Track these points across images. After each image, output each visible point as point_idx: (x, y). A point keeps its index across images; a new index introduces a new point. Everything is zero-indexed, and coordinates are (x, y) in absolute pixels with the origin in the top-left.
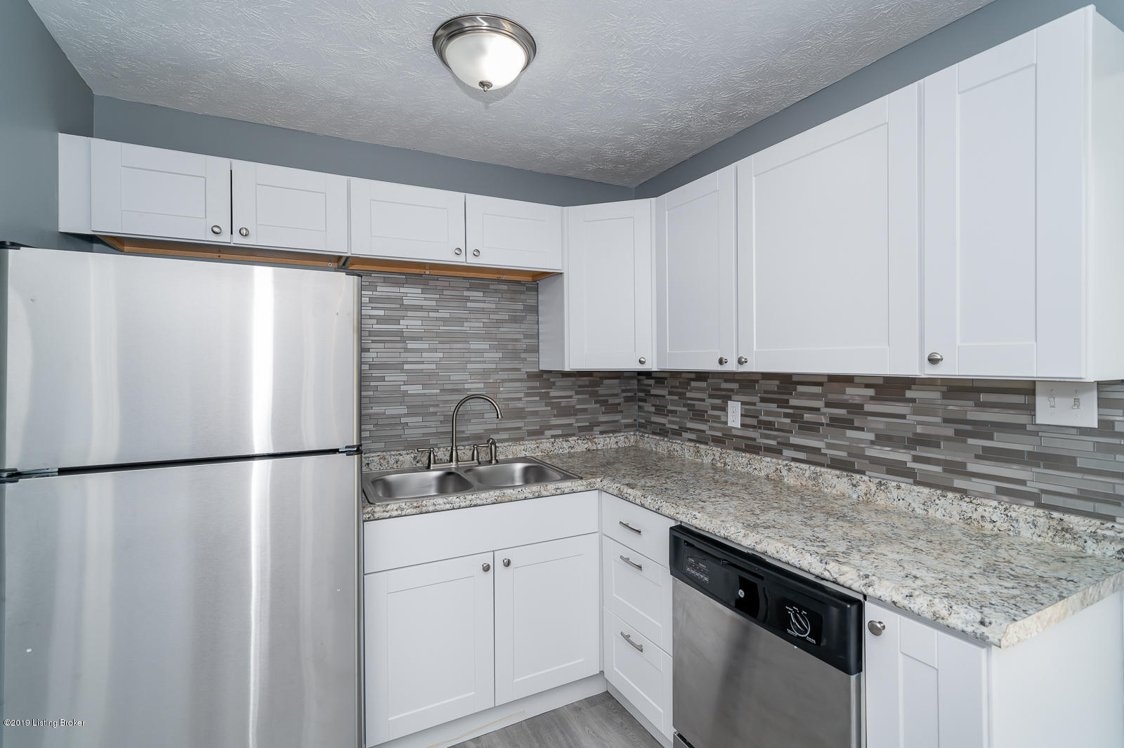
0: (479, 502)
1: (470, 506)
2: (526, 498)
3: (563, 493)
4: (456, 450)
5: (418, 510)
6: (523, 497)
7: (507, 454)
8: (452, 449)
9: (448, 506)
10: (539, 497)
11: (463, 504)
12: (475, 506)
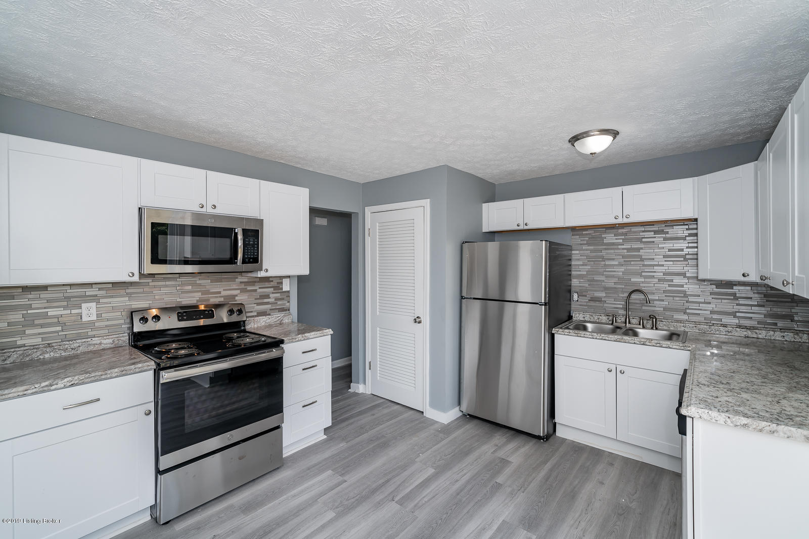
0: (606, 338)
1: (602, 339)
2: (635, 343)
3: (662, 347)
4: (629, 317)
5: (576, 335)
6: (633, 342)
7: (669, 326)
8: (626, 317)
9: (590, 336)
10: (643, 344)
11: (598, 337)
12: (605, 340)
